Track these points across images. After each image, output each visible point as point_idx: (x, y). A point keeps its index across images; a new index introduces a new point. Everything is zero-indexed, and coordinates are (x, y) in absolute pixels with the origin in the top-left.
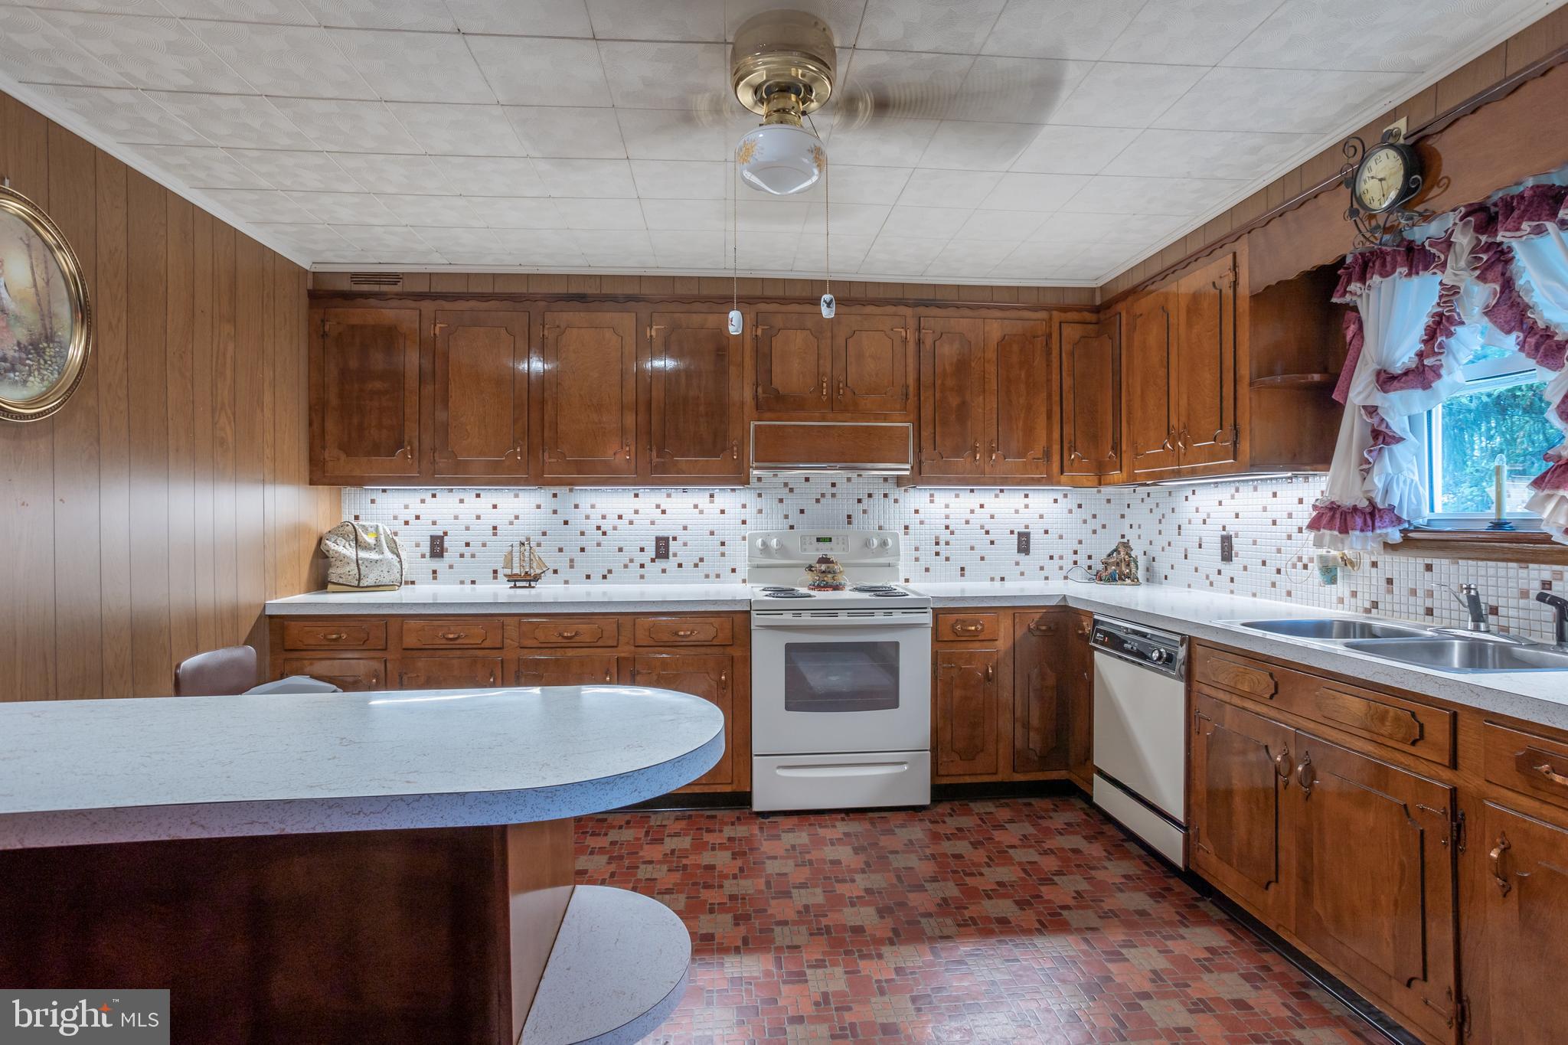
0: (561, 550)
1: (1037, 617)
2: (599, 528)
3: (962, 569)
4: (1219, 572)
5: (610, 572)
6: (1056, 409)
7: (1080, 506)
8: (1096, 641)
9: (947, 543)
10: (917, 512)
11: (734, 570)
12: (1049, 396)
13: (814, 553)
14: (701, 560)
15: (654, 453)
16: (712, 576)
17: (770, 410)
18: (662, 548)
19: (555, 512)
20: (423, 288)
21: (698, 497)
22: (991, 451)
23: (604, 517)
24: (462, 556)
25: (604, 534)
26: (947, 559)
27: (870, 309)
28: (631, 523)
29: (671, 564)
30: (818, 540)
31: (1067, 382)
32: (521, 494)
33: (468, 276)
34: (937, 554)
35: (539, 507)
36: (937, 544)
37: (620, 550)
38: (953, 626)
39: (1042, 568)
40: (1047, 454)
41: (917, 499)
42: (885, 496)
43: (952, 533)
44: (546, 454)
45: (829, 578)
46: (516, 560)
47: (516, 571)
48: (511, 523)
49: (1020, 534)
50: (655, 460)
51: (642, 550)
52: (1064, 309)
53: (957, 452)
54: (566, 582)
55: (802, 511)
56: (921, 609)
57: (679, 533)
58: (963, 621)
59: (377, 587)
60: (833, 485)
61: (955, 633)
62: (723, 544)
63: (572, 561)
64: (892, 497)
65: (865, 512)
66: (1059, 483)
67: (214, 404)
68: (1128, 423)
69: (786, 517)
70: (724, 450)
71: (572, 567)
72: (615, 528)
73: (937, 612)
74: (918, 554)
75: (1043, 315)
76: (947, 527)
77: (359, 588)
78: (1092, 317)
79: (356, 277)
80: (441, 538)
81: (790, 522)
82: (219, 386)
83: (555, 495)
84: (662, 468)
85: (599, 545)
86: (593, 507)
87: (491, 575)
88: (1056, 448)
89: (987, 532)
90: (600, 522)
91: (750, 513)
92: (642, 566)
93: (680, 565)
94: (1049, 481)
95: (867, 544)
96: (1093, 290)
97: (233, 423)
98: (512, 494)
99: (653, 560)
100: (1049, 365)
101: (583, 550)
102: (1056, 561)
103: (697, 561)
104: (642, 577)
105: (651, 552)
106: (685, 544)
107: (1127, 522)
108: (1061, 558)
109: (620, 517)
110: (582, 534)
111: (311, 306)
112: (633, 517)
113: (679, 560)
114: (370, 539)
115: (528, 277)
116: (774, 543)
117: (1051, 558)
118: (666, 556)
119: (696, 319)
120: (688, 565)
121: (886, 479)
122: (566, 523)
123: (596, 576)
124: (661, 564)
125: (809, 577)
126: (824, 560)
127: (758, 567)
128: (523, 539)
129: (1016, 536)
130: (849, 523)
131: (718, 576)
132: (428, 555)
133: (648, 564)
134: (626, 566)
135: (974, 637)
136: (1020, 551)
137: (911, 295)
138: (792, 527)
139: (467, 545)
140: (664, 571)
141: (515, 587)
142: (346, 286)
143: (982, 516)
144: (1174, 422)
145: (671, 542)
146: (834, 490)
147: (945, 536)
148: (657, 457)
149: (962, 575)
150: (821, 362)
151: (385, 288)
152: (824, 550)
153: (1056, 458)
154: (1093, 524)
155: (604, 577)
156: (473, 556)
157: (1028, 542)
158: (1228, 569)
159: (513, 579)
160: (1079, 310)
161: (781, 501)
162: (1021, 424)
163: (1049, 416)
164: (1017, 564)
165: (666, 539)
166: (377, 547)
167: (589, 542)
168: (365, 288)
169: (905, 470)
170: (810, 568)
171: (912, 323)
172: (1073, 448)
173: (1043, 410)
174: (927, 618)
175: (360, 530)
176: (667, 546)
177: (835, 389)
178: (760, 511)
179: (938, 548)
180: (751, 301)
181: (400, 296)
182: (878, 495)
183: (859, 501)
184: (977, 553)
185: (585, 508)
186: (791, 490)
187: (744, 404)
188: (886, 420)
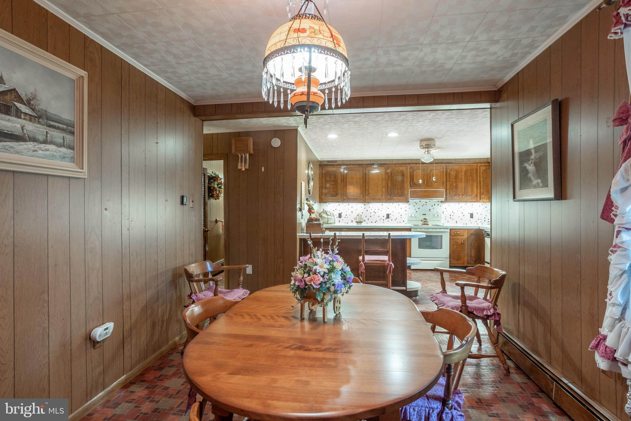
0: (366, 216)
1: (473, 231)
3: (457, 222)
5: (377, 221)
6: (479, 185)
7: (486, 207)
8: (485, 235)
9: (453, 216)
10: (446, 208)
11: (404, 221)
12: (477, 183)
13: (423, 217)
14: (396, 219)
15: (389, 196)
16: (399, 222)
17: (413, 187)
18: (388, 216)
19: (365, 208)
20: (341, 163)
21: (396, 204)
22: (463, 195)
23: (375, 209)
24: (345, 217)
25: (375, 213)
26: (453, 219)
27: (435, 165)
28: (381, 211)
29: (390, 220)
30: (423, 215)
31: (482, 179)
32: (358, 204)
33: (350, 160)
35: (361, 207)
36: (450, 216)
37: (379, 216)
38: (454, 232)
39: (476, 222)
40: (477, 196)
41: (446, 205)
42: (438, 205)
43: (454, 213)
44: (366, 197)
45: (426, 223)
46: (357, 219)
47: (358, 221)
48: (355, 211)
49: (471, 214)
50: (389, 198)
51: (383, 216)
52: (481, 163)
53: (455, 195)
54: (367, 223)
55: (419, 208)
56: (447, 229)
57: (392, 213)
58: (456, 232)
59: (331, 223)
60: (426, 202)
61: (454, 234)
62: (401, 215)
63: (368, 219)
64: (440, 205)
65: (433, 208)
66: (479, 202)
69: (415, 209)
70: (404, 195)
71: (368, 220)
73: (451, 230)
74: (446, 218)
75: (476, 164)
77: (328, 223)
78: (487, 164)
79: (328, 161)
80: (341, 214)
83: (365, 205)
84: (391, 199)
85: (374, 215)
86: (373, 207)
87: (351, 222)
88: (479, 194)
89: (463, 213)
90: (375, 211)
91: (407, 209)
92: (384, 220)
93: (392, 220)
95: (434, 216)
98: (356, 204)
99: (386, 219)
100: (477, 176)
101: (371, 216)
102: (480, 220)
104: (383, 222)
105: (385, 217)
108: (481, 219)
109: (379, 209)
110: (371, 213)
112: (382, 209)
113: (391, 219)
114: (329, 213)
116: (413, 215)
118: (389, 218)
119: (398, 168)
120: (394, 220)
121: (438, 201)
122: (367, 210)
124: (388, 219)
125: (421, 223)
126: (424, 219)
127: (409, 220)
128: (358, 214)
129: (470, 214)
130: (430, 211)
131: (400, 222)
132: (338, 217)
133: (385, 220)
134: (380, 220)
135: (459, 235)
136: (471, 217)
137: (445, 161)
138: (417, 212)
139: (346, 215)
140: (388, 221)
141: (357, 224)
142: (326, 163)
143: (461, 209)
145: (390, 215)
146: (426, 204)
147: (452, 214)
150: (425, 176)
151: (334, 163)
152: (424, 217)
153: (479, 196)
155: (375, 222)
156: (347, 217)
157: (473, 216)
159: (357, 222)
160: (485, 163)
161: (414, 206)
162: (470, 189)
163: (477, 187)
164: (470, 220)
165: (389, 214)
166: (330, 215)
168: (330, 163)
169: (443, 199)
170: (422, 221)
171: (445, 167)
172: (483, 194)
174: (449, 231)
175: (327, 212)
176: (389, 216)
177: (427, 182)
178: (410, 208)
179: (450, 217)
180: (409, 164)
181: (337, 165)
182: (436, 205)
183: (432, 206)
184: (460, 218)
185: (371, 208)
186: (416, 204)
187: (408, 186)
188: (439, 189)
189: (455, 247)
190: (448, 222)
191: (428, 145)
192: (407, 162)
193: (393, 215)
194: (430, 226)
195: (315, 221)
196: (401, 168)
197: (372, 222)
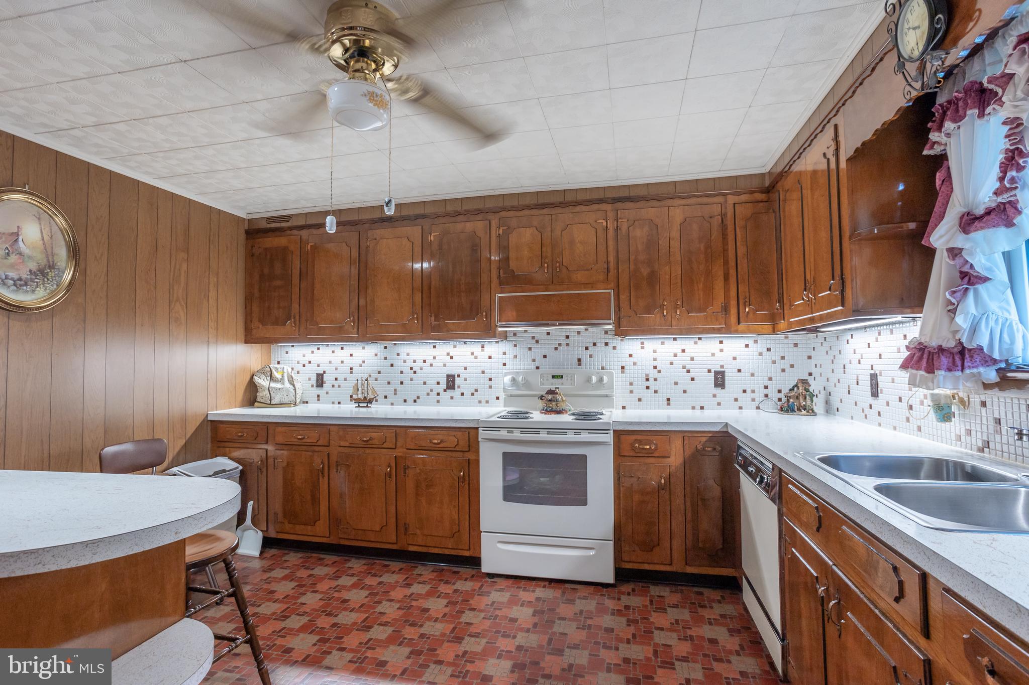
0: (389, 383)
1: (704, 439)
2: (411, 369)
3: (668, 400)
4: (871, 407)
5: (418, 398)
6: (732, 272)
7: (769, 350)
8: (738, 463)
9: (655, 380)
10: (631, 356)
11: (497, 398)
12: (726, 263)
13: (547, 386)
14: (476, 391)
15: (433, 318)
16: (484, 402)
17: (510, 285)
18: (451, 382)
19: (386, 358)
20: (301, 222)
21: (472, 346)
22: (676, 308)
23: (415, 362)
24: (333, 386)
25: (415, 372)
26: (656, 392)
27: (579, 208)
28: (431, 365)
29: (456, 393)
30: (553, 377)
31: (741, 250)
32: (366, 347)
34: (648, 388)
35: (376, 355)
36: (647, 380)
37: (425, 383)
38: (632, 445)
39: (736, 400)
40: (726, 309)
41: (630, 345)
42: (606, 344)
43: (659, 372)
44: (368, 321)
45: (553, 405)
46: (360, 389)
47: (360, 396)
48: (361, 366)
49: (716, 373)
50: (433, 323)
51: (438, 383)
53: (649, 310)
54: (392, 404)
55: (545, 356)
56: (605, 431)
57: (462, 372)
58: (640, 442)
59: (281, 405)
60: (567, 337)
61: (633, 448)
62: (490, 380)
63: (395, 390)
64: (611, 345)
65: (591, 356)
66: (736, 332)
67: (171, 298)
68: (787, 281)
69: (533, 360)
70: (479, 315)
71: (395, 394)
72: (421, 369)
73: (618, 434)
74: (632, 388)
75: (720, 199)
76: (655, 367)
77: (270, 405)
78: (761, 197)
79: (270, 220)
80: (322, 375)
81: (537, 364)
82: (175, 288)
83: (386, 348)
84: (439, 328)
85: (411, 380)
86: (408, 355)
87: (349, 399)
88: (733, 303)
89: (688, 371)
90: (413, 365)
91: (508, 359)
92: (438, 394)
93: (462, 394)
94: (728, 329)
95: (589, 380)
96: (763, 175)
97: (185, 308)
98: (361, 348)
99: (445, 391)
100: (725, 238)
101: (402, 383)
102: (749, 394)
103: (473, 391)
104: (438, 401)
105: (444, 385)
106: (466, 380)
107: (813, 362)
108: (753, 391)
109: (425, 361)
110: (402, 372)
111: (247, 239)
112: (432, 361)
113: (461, 390)
114: (277, 375)
115: (359, 210)
116: (521, 378)
117: (745, 391)
118: (453, 388)
119: (459, 226)
120: (467, 394)
121: (606, 332)
122: (392, 365)
123: (410, 401)
124: (450, 393)
125: (539, 404)
126: (550, 392)
127: (511, 396)
128: (367, 376)
129: (712, 374)
130: (579, 364)
131: (487, 402)
132: (315, 385)
133: (442, 393)
134: (428, 394)
135: (649, 454)
136: (716, 385)
137: (609, 195)
138: (538, 368)
139: (336, 379)
140: (452, 398)
141: (359, 406)
142: (264, 225)
143: (683, 359)
144: (808, 277)
145: (456, 378)
146: (568, 341)
147: (653, 374)
148: (435, 321)
149: (668, 404)
150: (544, 249)
151: (284, 224)
152: (554, 384)
153: (733, 311)
154: (782, 364)
155: (415, 401)
157: (723, 379)
158: (876, 403)
159: (358, 401)
160: (752, 192)
161: (530, 349)
162: (701, 286)
163: (726, 278)
164: (714, 396)
165: (453, 376)
166: (281, 381)
167: (405, 378)
168: (273, 225)
169: (614, 325)
170: (541, 397)
171: (611, 215)
172: (748, 303)
173: (721, 273)
174: (609, 438)
175: (273, 371)
176: (454, 381)
177: (553, 266)
178: (516, 357)
179: (648, 383)
180: (495, 211)
181: (290, 228)
182: (601, 344)
183: (587, 348)
184: (681, 387)
185: (403, 356)
186: (537, 341)
187: (491, 283)
188: (592, 288)
189: (636, 497)
190: (640, 400)
192: (490, 205)
196: (469, 226)
197: (405, 401)
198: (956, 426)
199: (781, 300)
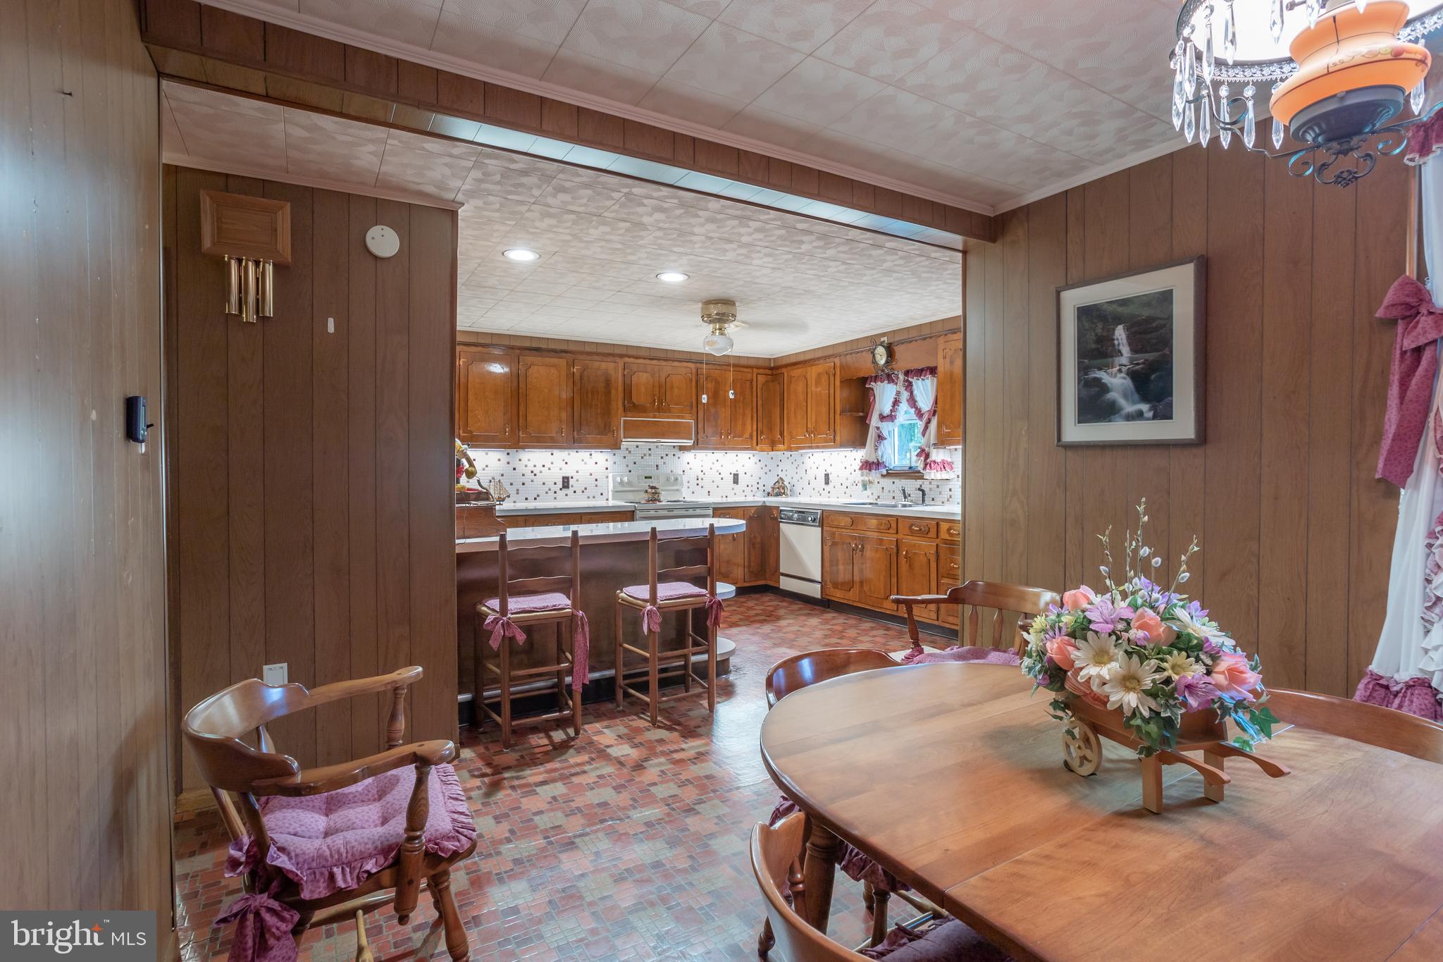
0: (512, 484)
2: (532, 472)
3: (709, 492)
4: (824, 490)
5: (538, 496)
6: (755, 415)
7: (760, 461)
8: (781, 518)
9: (702, 479)
10: (688, 463)
11: (602, 494)
12: (752, 409)
13: (645, 484)
14: (586, 489)
15: (576, 433)
16: (591, 497)
17: (630, 412)
18: (566, 482)
19: (508, 463)
21: (584, 454)
22: (728, 435)
23: (535, 466)
25: (535, 475)
26: (702, 487)
27: (676, 364)
28: (549, 469)
29: (570, 491)
30: (646, 478)
31: (760, 403)
32: (490, 453)
34: (698, 484)
35: (499, 460)
36: (698, 479)
37: (544, 484)
39: (744, 491)
40: (751, 436)
41: (688, 456)
42: (674, 455)
43: (704, 474)
44: (521, 433)
45: (656, 496)
48: (484, 469)
49: (734, 474)
50: (576, 436)
51: (555, 484)
52: (758, 368)
53: (714, 435)
54: (515, 502)
55: (635, 463)
56: (707, 508)
57: (575, 474)
60: (650, 449)
62: (596, 480)
63: (518, 490)
64: (677, 456)
65: (665, 463)
66: (756, 450)
68: (788, 424)
69: (627, 466)
70: (610, 432)
71: (518, 493)
72: (541, 472)
73: (714, 510)
75: (751, 370)
76: (702, 471)
78: (769, 372)
81: (631, 468)
83: (508, 454)
84: (580, 441)
85: (532, 481)
86: (529, 460)
88: (755, 433)
89: (720, 474)
90: (533, 469)
91: (609, 464)
92: (555, 492)
93: (575, 492)
94: (752, 449)
95: (668, 479)
96: (770, 359)
98: (484, 453)
99: (561, 489)
100: (752, 392)
101: (523, 484)
102: (750, 488)
103: (583, 489)
104: (555, 498)
105: (560, 485)
107: (780, 468)
108: (752, 485)
109: (544, 466)
110: (523, 475)
112: (551, 466)
113: (574, 489)
116: (625, 479)
117: (748, 486)
118: (568, 487)
120: (579, 492)
121: (674, 447)
122: (514, 469)
123: (531, 498)
124: (565, 491)
125: (646, 496)
126: (651, 488)
127: (617, 492)
128: (490, 478)
129: (732, 475)
130: (658, 469)
131: (594, 497)
133: (558, 491)
134: (547, 493)
136: (734, 483)
137: (694, 357)
138: (630, 471)
140: (566, 495)
143: (717, 466)
144: (809, 426)
145: (570, 480)
146: (650, 452)
147: (701, 475)
148: (578, 435)
149: (709, 495)
150: (654, 389)
152: (650, 482)
153: (755, 438)
154: (766, 469)
155: (535, 499)
157: (738, 479)
158: (828, 488)
160: (765, 368)
161: (625, 457)
162: (740, 422)
163: (752, 418)
164: (733, 489)
165: (568, 478)
167: (527, 480)
169: (690, 443)
170: (646, 491)
172: (762, 433)
173: (750, 415)
174: (711, 512)
176: (568, 482)
177: (661, 402)
178: (615, 463)
179: (698, 482)
180: (622, 356)
182: (671, 455)
183: (662, 458)
184: (715, 484)
185: (525, 461)
187: (618, 409)
188: (682, 418)
190: (693, 493)
191: (723, 314)
192: (617, 351)
193: (577, 480)
194: (663, 503)
195: (477, 499)
196: (604, 365)
197: (526, 499)
198: (868, 492)
199: (782, 434)
